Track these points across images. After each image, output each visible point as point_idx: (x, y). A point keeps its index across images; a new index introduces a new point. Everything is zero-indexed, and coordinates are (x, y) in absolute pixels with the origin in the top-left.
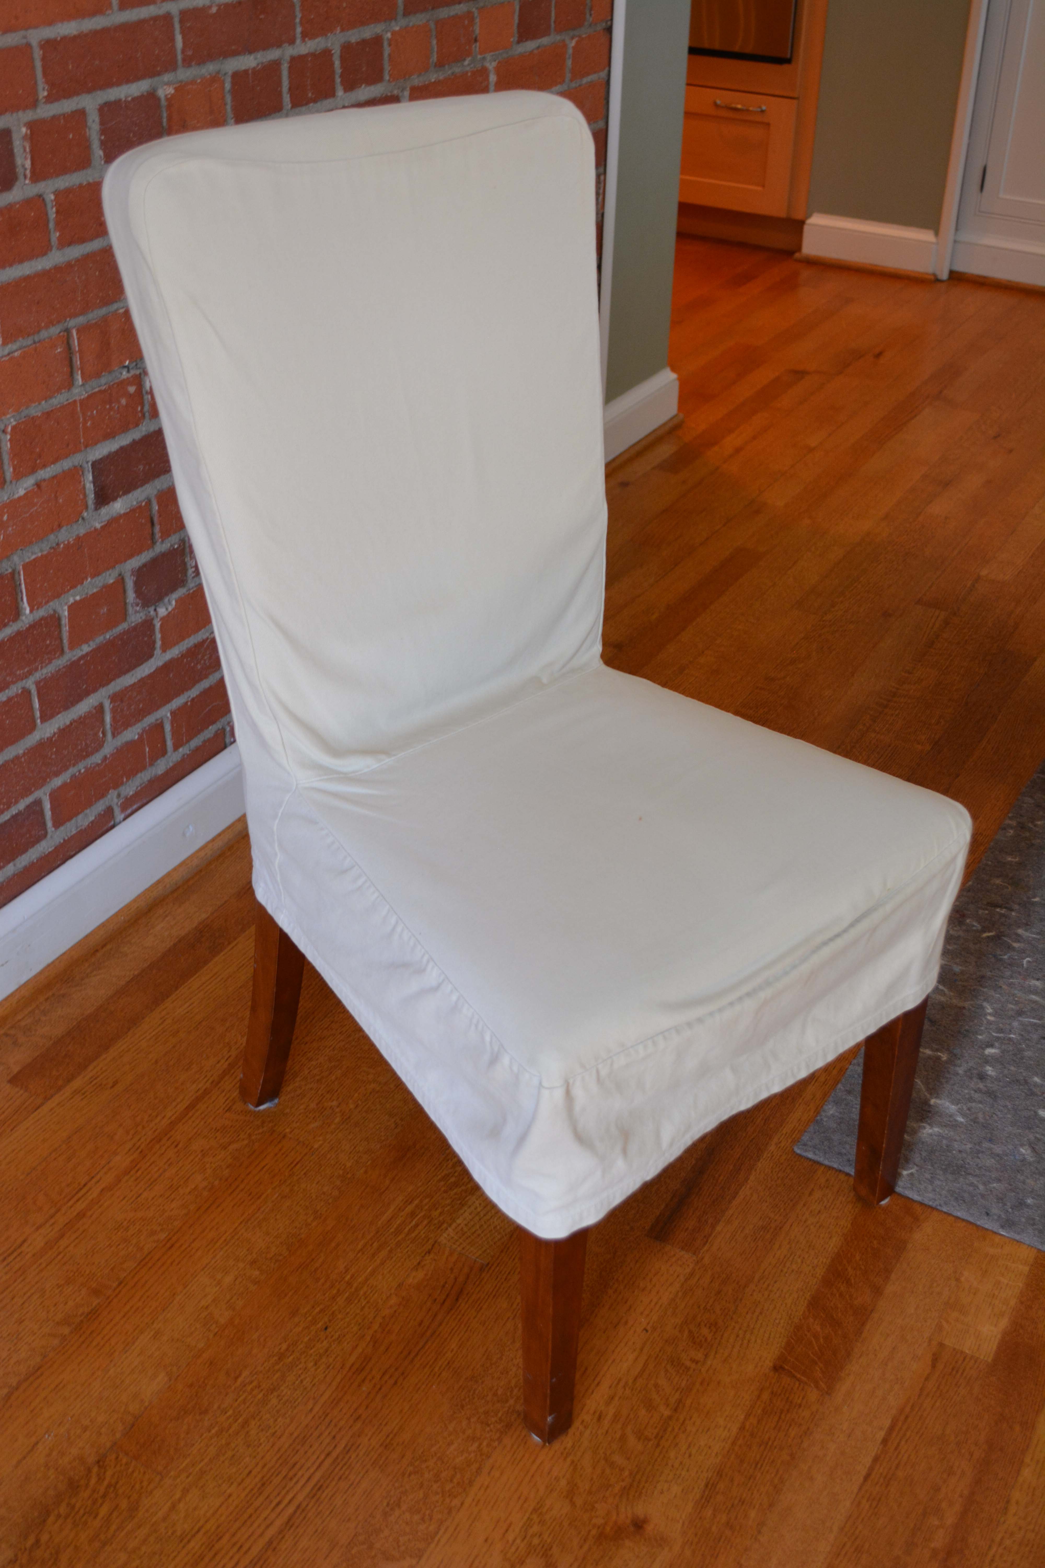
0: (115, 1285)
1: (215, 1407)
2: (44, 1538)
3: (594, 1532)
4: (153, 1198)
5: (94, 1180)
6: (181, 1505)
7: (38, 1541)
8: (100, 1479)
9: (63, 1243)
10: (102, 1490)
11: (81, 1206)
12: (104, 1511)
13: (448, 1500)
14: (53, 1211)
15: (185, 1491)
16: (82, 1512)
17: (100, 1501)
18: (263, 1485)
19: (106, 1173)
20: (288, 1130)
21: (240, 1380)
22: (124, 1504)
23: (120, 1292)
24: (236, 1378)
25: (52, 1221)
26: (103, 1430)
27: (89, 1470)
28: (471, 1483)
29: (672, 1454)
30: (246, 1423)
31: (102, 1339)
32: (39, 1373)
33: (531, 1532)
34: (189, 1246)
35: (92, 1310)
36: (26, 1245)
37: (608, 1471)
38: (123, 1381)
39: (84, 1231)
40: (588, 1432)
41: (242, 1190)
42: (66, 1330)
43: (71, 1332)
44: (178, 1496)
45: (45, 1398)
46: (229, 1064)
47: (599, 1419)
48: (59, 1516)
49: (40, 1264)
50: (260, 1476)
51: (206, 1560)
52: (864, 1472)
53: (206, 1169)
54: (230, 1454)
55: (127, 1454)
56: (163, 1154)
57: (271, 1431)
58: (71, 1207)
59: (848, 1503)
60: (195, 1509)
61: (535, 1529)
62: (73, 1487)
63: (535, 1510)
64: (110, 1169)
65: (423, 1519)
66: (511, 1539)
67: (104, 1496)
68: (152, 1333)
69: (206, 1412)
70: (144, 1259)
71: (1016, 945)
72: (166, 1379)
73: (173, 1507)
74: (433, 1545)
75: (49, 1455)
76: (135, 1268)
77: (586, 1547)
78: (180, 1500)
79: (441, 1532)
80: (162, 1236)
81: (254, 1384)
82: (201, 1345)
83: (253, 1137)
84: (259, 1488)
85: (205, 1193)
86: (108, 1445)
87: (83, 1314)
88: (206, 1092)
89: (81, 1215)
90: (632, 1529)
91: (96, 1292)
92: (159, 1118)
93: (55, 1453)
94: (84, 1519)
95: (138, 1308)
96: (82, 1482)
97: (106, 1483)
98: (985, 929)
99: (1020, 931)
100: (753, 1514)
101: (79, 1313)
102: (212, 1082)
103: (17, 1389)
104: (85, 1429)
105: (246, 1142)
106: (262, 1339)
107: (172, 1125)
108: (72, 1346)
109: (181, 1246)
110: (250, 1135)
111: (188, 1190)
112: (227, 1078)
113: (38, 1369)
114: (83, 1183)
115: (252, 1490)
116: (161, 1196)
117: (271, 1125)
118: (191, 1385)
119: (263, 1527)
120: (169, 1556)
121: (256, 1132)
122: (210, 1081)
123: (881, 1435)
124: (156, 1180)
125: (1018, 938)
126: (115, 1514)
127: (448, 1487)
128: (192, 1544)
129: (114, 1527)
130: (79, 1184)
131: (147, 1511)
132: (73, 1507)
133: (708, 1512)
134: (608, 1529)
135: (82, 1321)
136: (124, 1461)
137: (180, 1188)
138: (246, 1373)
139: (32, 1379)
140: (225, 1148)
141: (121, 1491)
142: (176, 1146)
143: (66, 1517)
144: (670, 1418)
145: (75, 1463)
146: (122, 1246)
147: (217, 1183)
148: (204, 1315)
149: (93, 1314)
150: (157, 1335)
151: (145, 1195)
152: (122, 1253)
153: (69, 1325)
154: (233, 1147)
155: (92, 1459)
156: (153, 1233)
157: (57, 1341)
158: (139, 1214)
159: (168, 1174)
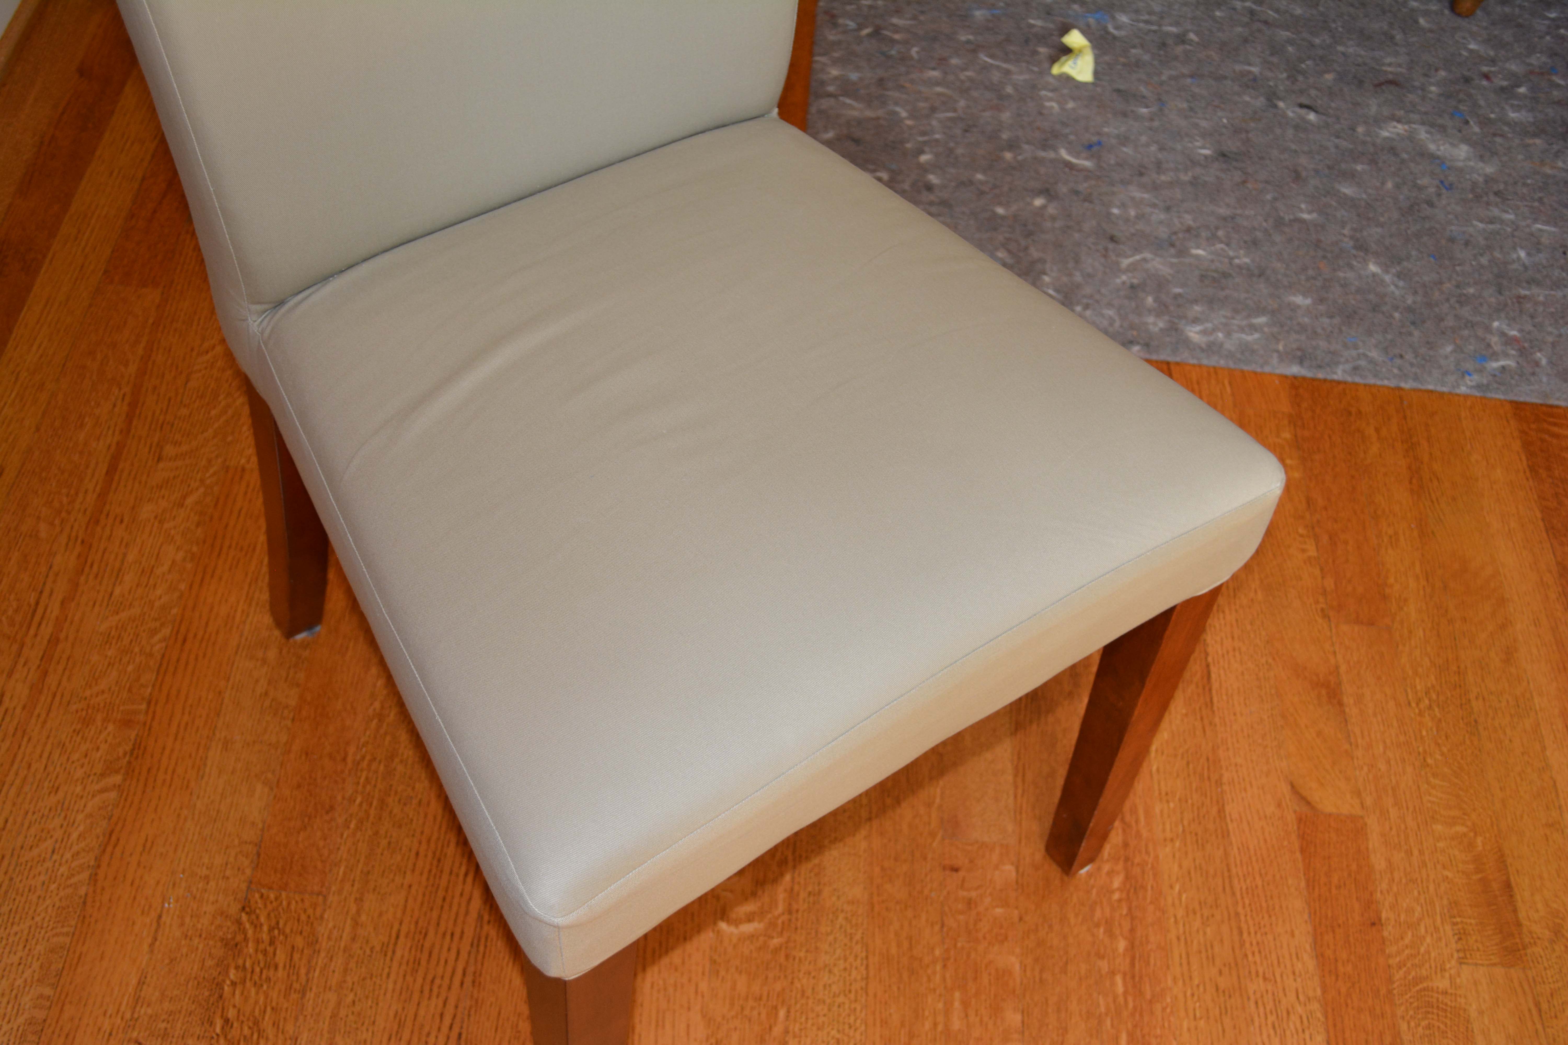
0: (144, 707)
1: (339, 798)
2: (231, 1013)
4: (130, 592)
5: (46, 594)
6: (364, 918)
7: (227, 1021)
8: (257, 926)
9: (52, 680)
10: (265, 936)
11: (47, 631)
12: (281, 957)
14: (15, 647)
15: (359, 900)
16: (257, 970)
17: (270, 950)
18: (439, 861)
19: (54, 582)
20: (243, 461)
21: (350, 760)
22: (299, 942)
23: (154, 712)
24: (344, 759)
25: (22, 661)
26: (228, 873)
27: (239, 922)
30: (382, 802)
31: (166, 773)
32: (114, 838)
34: (205, 632)
35: (134, 745)
38: (218, 811)
39: (68, 659)
41: (230, 547)
42: (117, 779)
43: (125, 780)
44: (354, 909)
45: (139, 864)
46: (129, 404)
48: (234, 984)
49: (39, 716)
50: (430, 854)
51: (424, 963)
53: (173, 537)
54: (384, 842)
55: (270, 888)
56: (111, 536)
57: (415, 802)
58: (36, 635)
60: (380, 915)
62: (233, 946)
64: (57, 575)
67: (272, 942)
68: (220, 746)
69: (332, 808)
70: (161, 665)
71: (897, 37)
72: (266, 790)
73: (356, 924)
75: (182, 924)
76: (157, 679)
78: (358, 912)
80: (166, 631)
81: (368, 757)
82: (284, 738)
83: (208, 482)
84: (437, 866)
85: (189, 566)
86: (244, 886)
87: (125, 754)
88: (120, 446)
89: (54, 641)
91: (127, 723)
92: (81, 495)
93: (187, 920)
94: (264, 976)
95: (187, 724)
96: (239, 938)
97: (265, 928)
98: (860, 27)
99: (895, 20)
101: (121, 754)
102: (121, 431)
103: (99, 866)
104: (207, 879)
105: (202, 490)
106: (349, 707)
107: (102, 497)
108: (135, 794)
109: (195, 636)
110: (202, 481)
111: (166, 568)
112: (135, 423)
113: (110, 835)
114: (33, 601)
115: (430, 871)
116: (138, 586)
117: (220, 460)
118: (299, 786)
119: (464, 905)
120: (381, 975)
121: (208, 475)
122: (117, 432)
124: (120, 570)
125: (897, 29)
126: (296, 956)
128: (399, 953)
129: (303, 971)
130: (29, 605)
131: (329, 938)
132: (244, 968)
135: (129, 762)
136: (272, 896)
137: (155, 569)
138: (352, 750)
139: (109, 849)
140: (181, 505)
141: (288, 930)
142: (122, 521)
143: (244, 982)
145: (218, 921)
146: (125, 660)
147: (195, 549)
148: (267, 703)
149: (138, 749)
150: (227, 745)
151: (117, 591)
152: (130, 668)
153: (117, 772)
154: (189, 501)
155: (234, 909)
156: (153, 632)
157: (113, 795)
158: (124, 615)
159: (130, 558)
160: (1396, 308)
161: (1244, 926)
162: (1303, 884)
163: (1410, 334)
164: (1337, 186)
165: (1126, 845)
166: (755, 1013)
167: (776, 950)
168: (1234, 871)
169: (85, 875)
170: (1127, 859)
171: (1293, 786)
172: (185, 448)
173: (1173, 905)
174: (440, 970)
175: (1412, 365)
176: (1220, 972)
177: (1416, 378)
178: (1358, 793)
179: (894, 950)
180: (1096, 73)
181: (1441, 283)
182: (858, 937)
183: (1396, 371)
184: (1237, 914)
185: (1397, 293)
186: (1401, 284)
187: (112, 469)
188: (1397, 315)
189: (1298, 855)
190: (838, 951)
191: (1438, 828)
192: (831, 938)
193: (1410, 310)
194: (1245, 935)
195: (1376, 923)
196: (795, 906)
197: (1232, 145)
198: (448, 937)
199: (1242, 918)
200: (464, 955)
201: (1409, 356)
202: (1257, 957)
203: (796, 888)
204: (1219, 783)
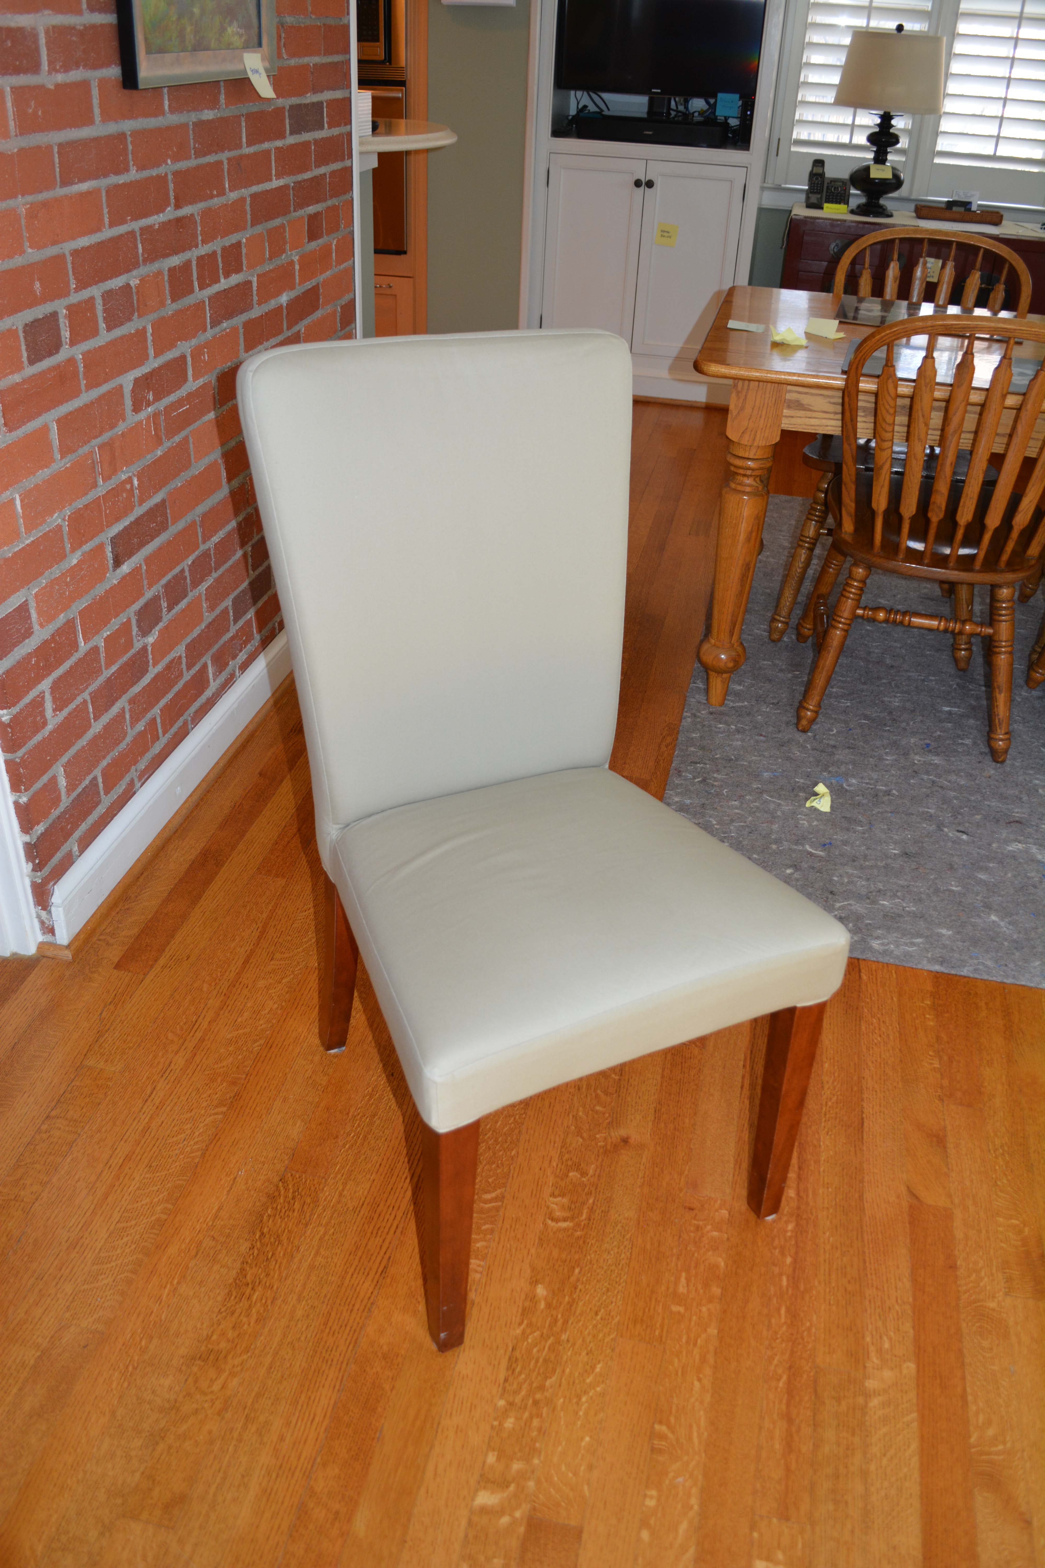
0: (244, 1076)
1: (342, 1132)
2: (266, 1230)
3: (601, 1150)
4: (246, 1021)
5: (202, 1017)
6: (345, 1192)
7: (262, 1234)
8: (286, 1189)
9: (198, 1059)
10: (290, 1195)
11: (199, 1035)
12: (297, 1206)
13: (508, 1153)
14: (181, 1041)
15: (345, 1184)
16: (283, 1211)
17: (292, 1202)
19: (207, 1012)
21: (350, 1115)
22: (308, 1200)
23: (248, 1080)
24: (347, 1114)
25: (183, 1048)
26: (276, 1161)
27: (277, 1186)
28: (518, 1140)
29: (629, 1099)
30: (365, 1137)
31: (250, 1110)
32: (217, 1137)
33: (564, 1159)
35: (236, 1093)
36: (172, 1065)
37: (596, 1116)
38: (275, 1131)
39: (208, 1049)
40: (575, 1098)
42: (224, 1109)
43: (227, 1112)
44: (341, 1188)
45: (228, 1152)
46: (260, 932)
47: (579, 1089)
48: (269, 1216)
49: (188, 1075)
50: (388, 1166)
51: (375, 1218)
52: (740, 1085)
53: (273, 997)
54: (363, 1157)
55: (297, 1171)
56: (240, 993)
57: (383, 1139)
58: (193, 1036)
59: (737, 1103)
60: (355, 1192)
61: (567, 1156)
62: (272, 1198)
63: (562, 1147)
64: (209, 1009)
65: (498, 1166)
66: (555, 1165)
67: (293, 1198)
68: (281, 1099)
69: (337, 1137)
70: (256, 1058)
71: (716, 783)
72: (303, 1123)
73: (340, 1195)
74: (510, 1179)
75: (246, 1184)
76: (252, 1065)
77: (600, 1159)
78: (343, 1190)
79: (512, 1171)
80: (262, 1042)
81: (361, 1115)
82: (316, 1100)
83: (296, 973)
84: (391, 1172)
85: (279, 1011)
86: (283, 1169)
87: (231, 1097)
88: (252, 952)
89: (202, 1040)
90: (622, 1144)
91: (234, 1083)
92: (227, 973)
93: (250, 1181)
94: (286, 1214)
95: (265, 1087)
96: (276, 1194)
97: (291, 1191)
98: (694, 778)
99: (715, 775)
100: (687, 1120)
101: (228, 1098)
102: (255, 944)
103: (208, 1149)
104: (264, 1163)
105: (291, 977)
106: (354, 1089)
107: (239, 975)
108: (232, 1118)
109: (277, 1046)
110: (293, 972)
111: (267, 1011)
112: (262, 941)
114: (194, 1020)
115: (386, 1174)
116: (250, 1018)
117: (304, 963)
118: (320, 1124)
119: (402, 1193)
120: (351, 1222)
122: (252, 944)
123: (742, 1063)
124: (242, 1010)
125: (716, 779)
126: (305, 1207)
127: (505, 1146)
128: (362, 1213)
129: (309, 1214)
130: (191, 1022)
131: (325, 1200)
132: (277, 1209)
133: (662, 1125)
134: (609, 1147)
135: (232, 1102)
136: (297, 1176)
138: (352, 1110)
139: (214, 1142)
141: (303, 1193)
143: (275, 1216)
144: (620, 1080)
145: (266, 1184)
146: (238, 1053)
147: (284, 1004)
148: (310, 1082)
149: (237, 1096)
150: (285, 1100)
151: (239, 1020)
152: (240, 1057)
153: (225, 1106)
154: (284, 981)
155: (276, 1179)
156: (255, 1041)
157: (221, 1116)
158: (241, 1031)
159: (249, 1005)
160: (1006, 940)
161: (867, 1259)
162: (908, 1240)
163: (1014, 954)
164: (976, 874)
165: (798, 1208)
166: (561, 1269)
167: (579, 1238)
168: (865, 1228)
169: (199, 1153)
170: (798, 1215)
171: (908, 1188)
172: (286, 955)
173: (824, 1243)
174: (384, 1224)
175: (1012, 970)
176: (849, 1282)
177: (1014, 977)
178: (950, 1196)
179: (648, 1246)
180: (832, 807)
181: (1037, 928)
182: (628, 1236)
183: (1002, 973)
184: (864, 1252)
185: (1007, 932)
186: (1011, 927)
187: (246, 962)
188: (1006, 944)
189: (907, 1225)
190: (615, 1243)
191: (1000, 1220)
192: (612, 1235)
193: (1015, 941)
194: (868, 1264)
195: (953, 1267)
196: (593, 1217)
197: (913, 849)
198: (391, 1208)
199: (867, 1255)
200: (398, 1218)
201: (1012, 966)
202: (874, 1277)
203: (595, 1207)
204: (862, 1181)
